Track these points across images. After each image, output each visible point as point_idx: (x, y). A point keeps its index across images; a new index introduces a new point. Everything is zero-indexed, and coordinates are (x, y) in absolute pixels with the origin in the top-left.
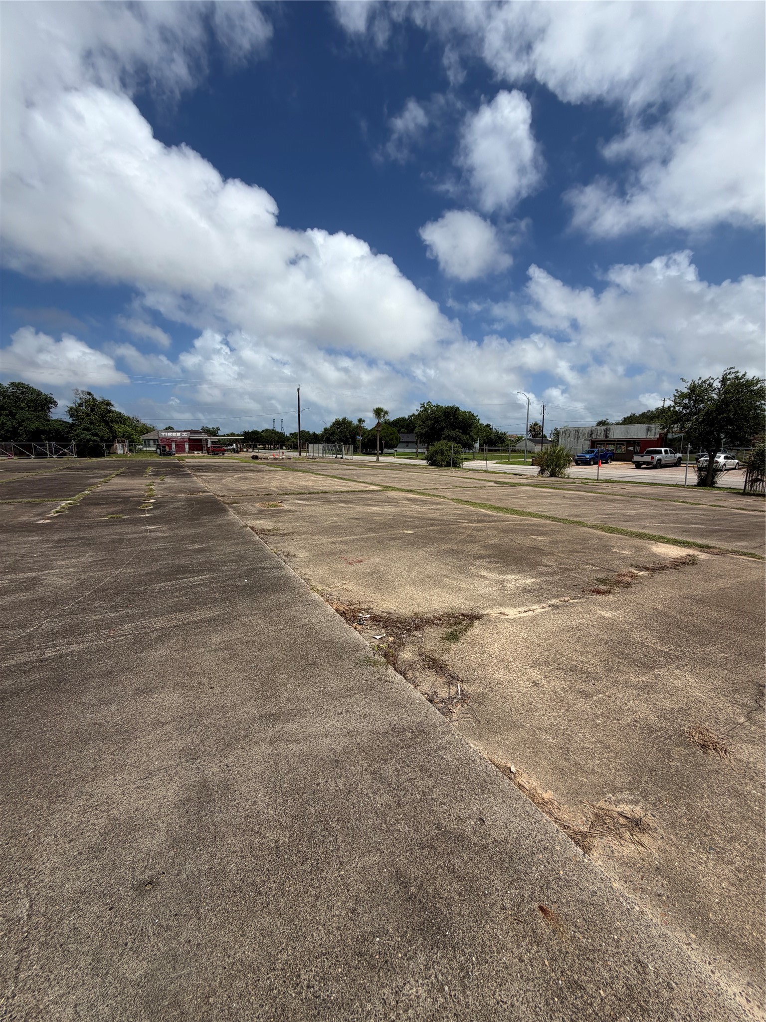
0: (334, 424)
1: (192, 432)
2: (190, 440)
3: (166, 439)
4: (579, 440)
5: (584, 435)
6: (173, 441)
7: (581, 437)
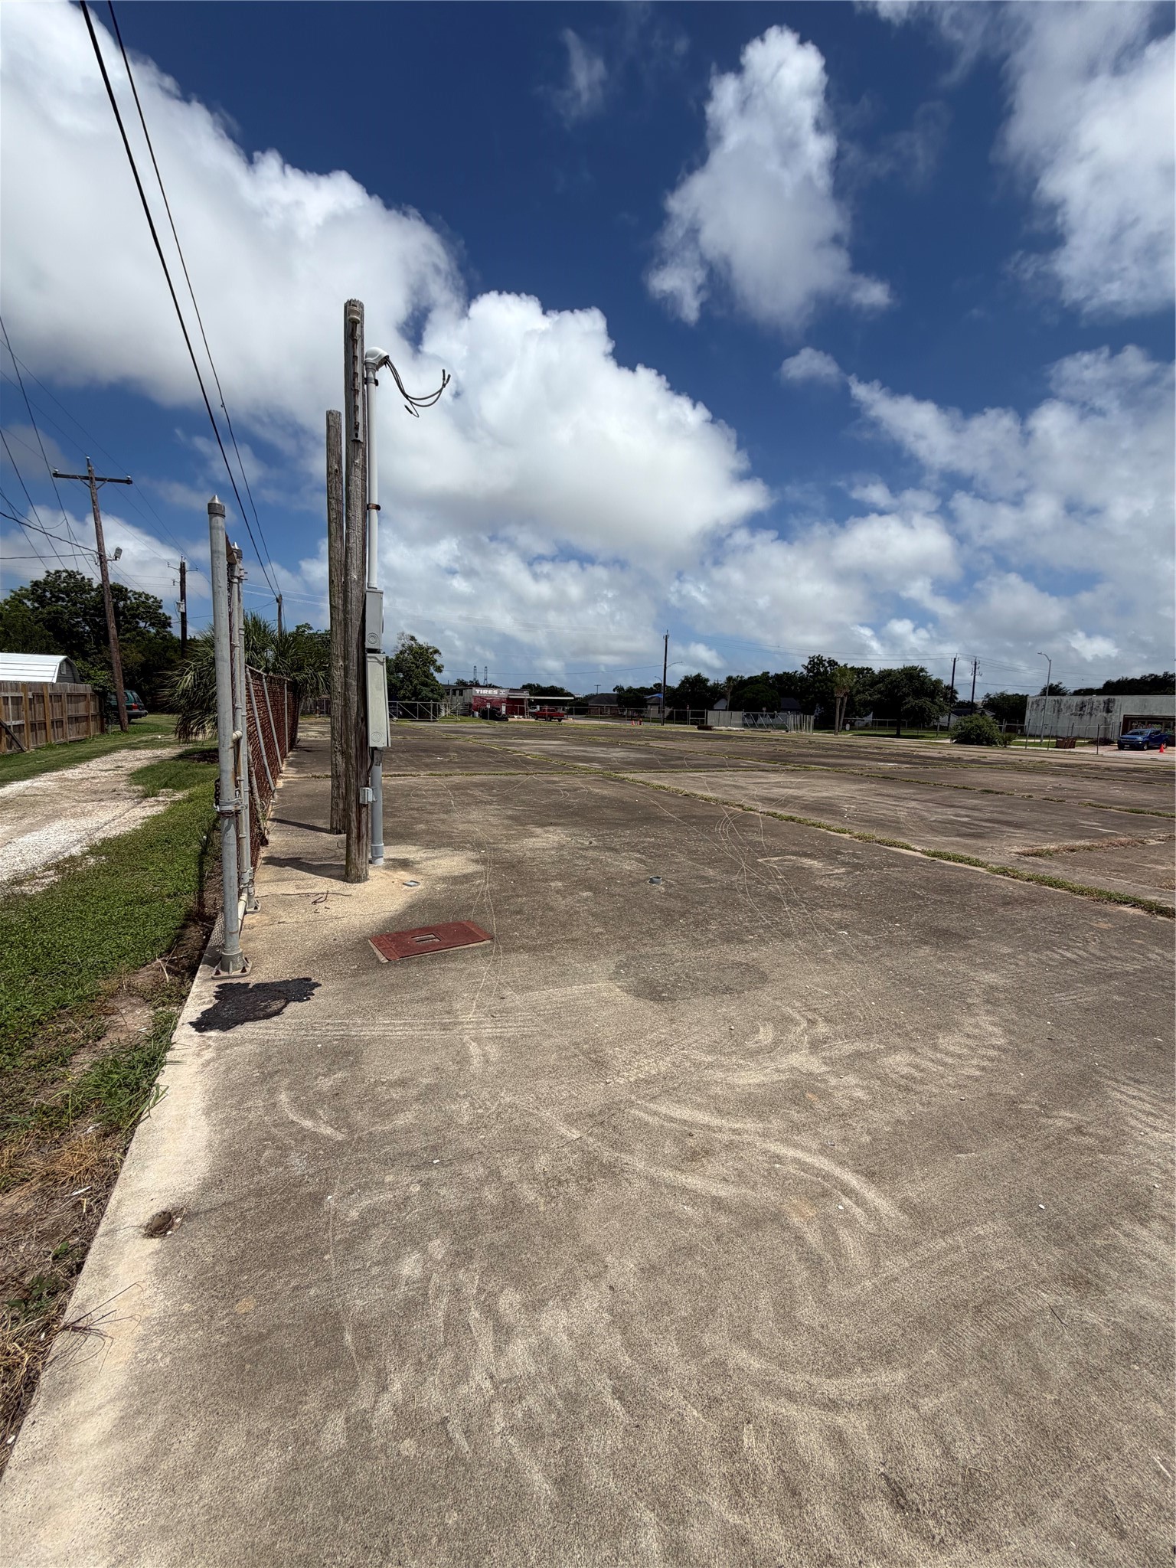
0: (683, 682)
1: (512, 690)
2: (509, 700)
3: (480, 697)
4: (1061, 715)
5: (1069, 707)
6: (488, 701)
7: (1064, 710)
